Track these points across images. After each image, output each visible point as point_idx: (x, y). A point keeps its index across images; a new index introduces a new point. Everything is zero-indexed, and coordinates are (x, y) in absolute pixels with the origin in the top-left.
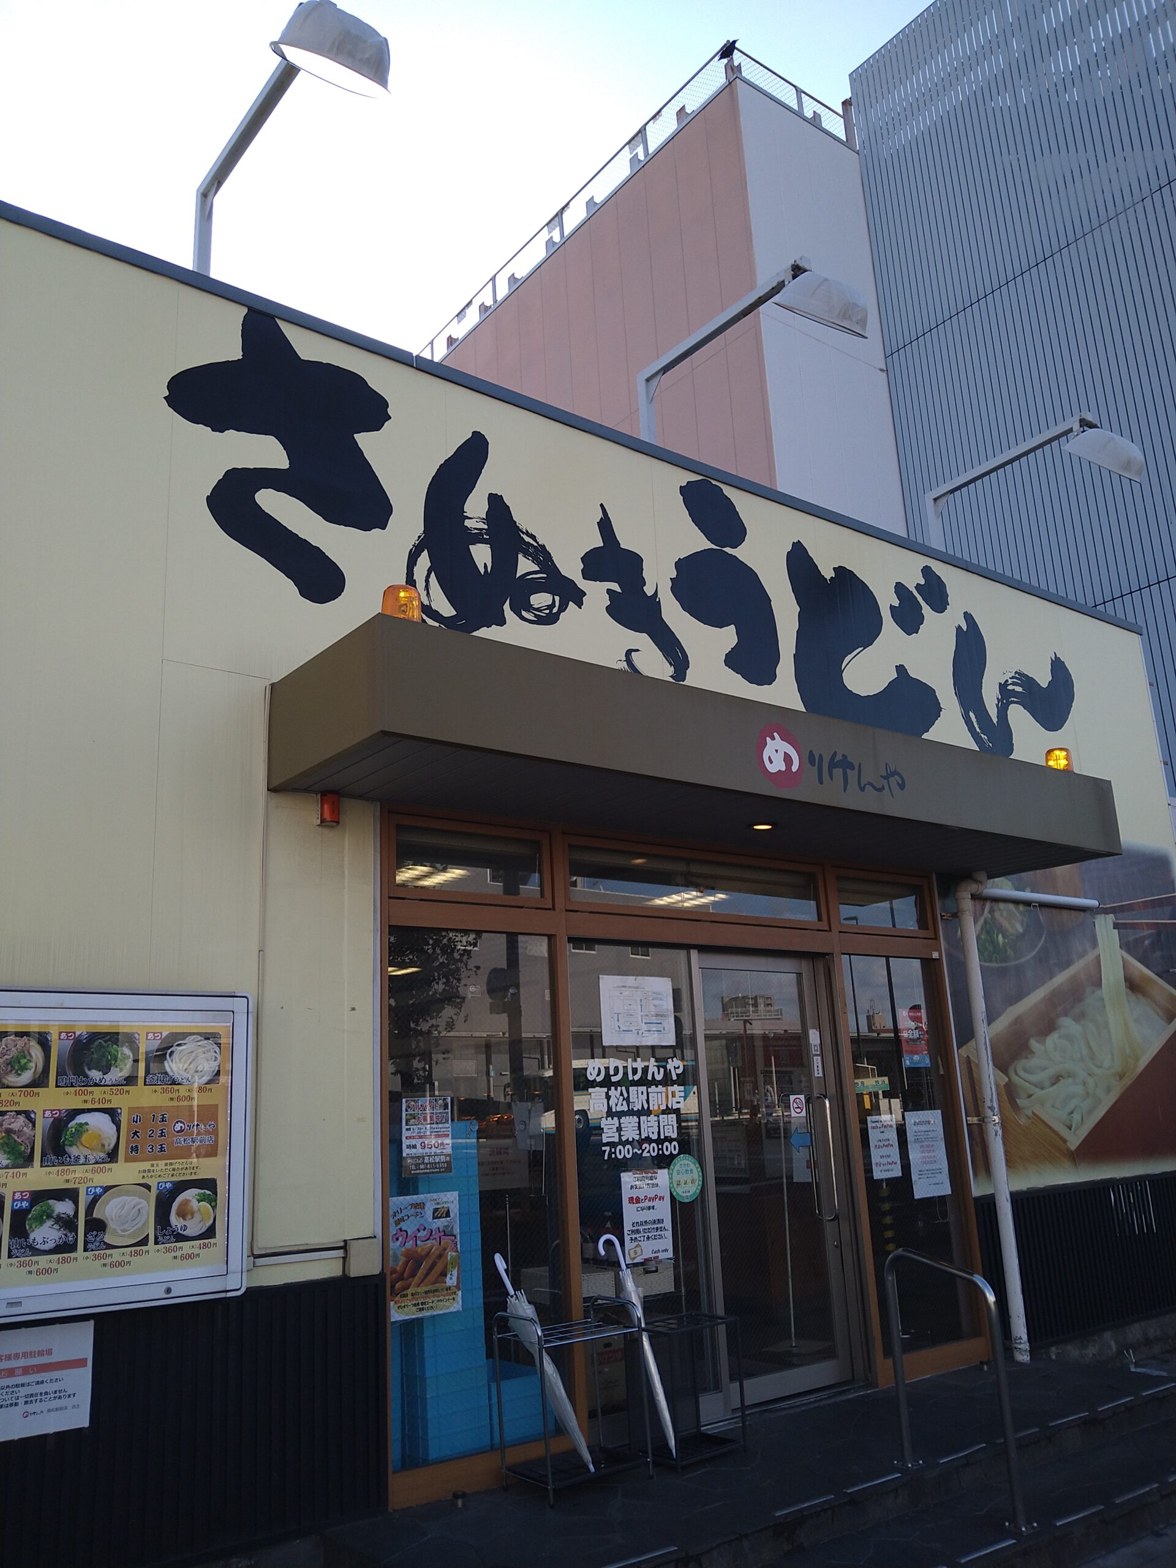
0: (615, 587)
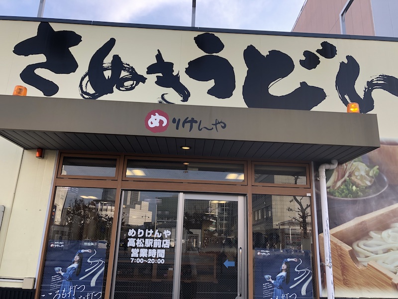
0: (160, 75)
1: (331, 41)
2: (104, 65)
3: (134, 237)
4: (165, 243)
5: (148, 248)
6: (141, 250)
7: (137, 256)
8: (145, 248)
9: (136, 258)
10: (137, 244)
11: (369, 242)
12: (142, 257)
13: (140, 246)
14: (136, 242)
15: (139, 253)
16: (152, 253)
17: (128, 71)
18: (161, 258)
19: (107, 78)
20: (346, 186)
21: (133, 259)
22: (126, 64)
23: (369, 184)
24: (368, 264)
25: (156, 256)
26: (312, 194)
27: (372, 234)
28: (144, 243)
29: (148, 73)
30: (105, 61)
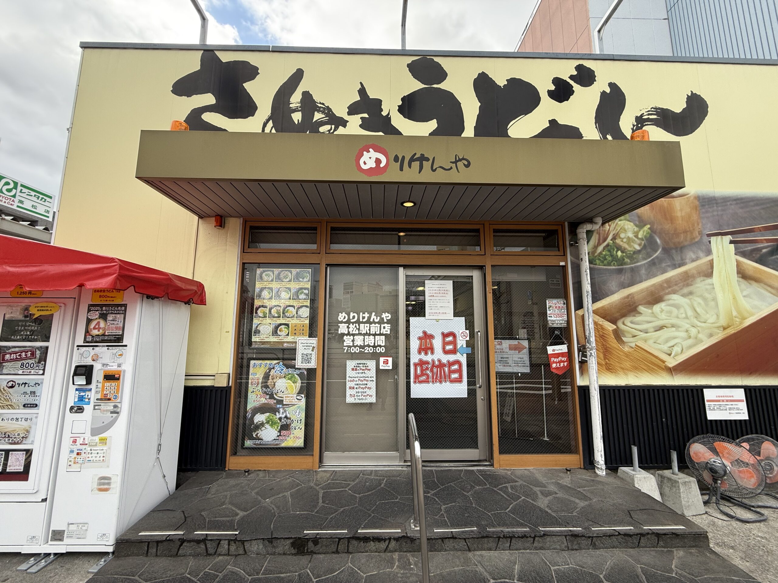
0: (366, 115)
1: (588, 64)
2: (291, 106)
3: (345, 323)
4: (384, 328)
5: (364, 335)
6: (355, 337)
7: (351, 344)
8: (360, 334)
9: (350, 347)
10: (350, 330)
11: (638, 319)
12: (357, 346)
13: (354, 332)
14: (348, 327)
15: (353, 341)
16: (370, 340)
17: (323, 112)
18: (380, 346)
19: (296, 123)
20: (609, 251)
21: (347, 348)
22: (320, 103)
23: (638, 248)
24: (636, 345)
25: (374, 343)
26: (567, 263)
27: (641, 308)
28: (359, 329)
29: (349, 114)
30: (292, 100)
